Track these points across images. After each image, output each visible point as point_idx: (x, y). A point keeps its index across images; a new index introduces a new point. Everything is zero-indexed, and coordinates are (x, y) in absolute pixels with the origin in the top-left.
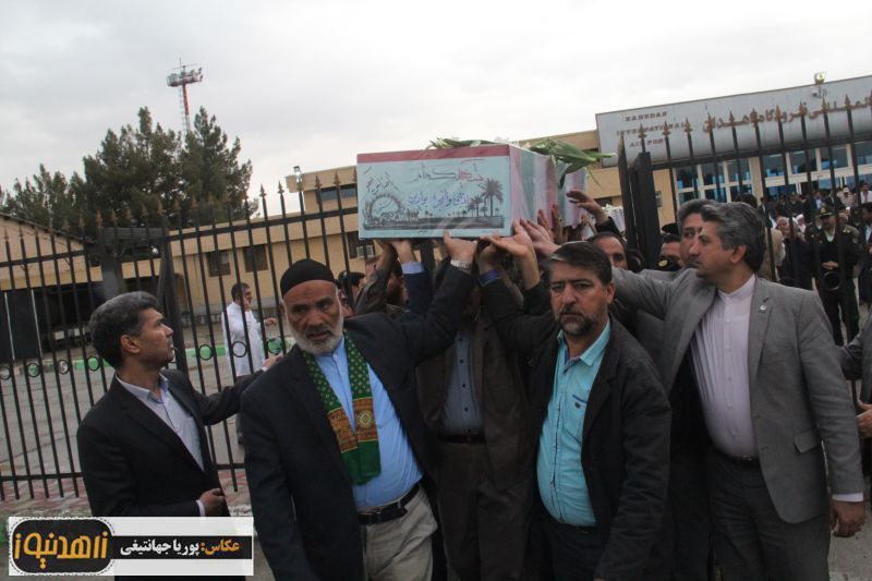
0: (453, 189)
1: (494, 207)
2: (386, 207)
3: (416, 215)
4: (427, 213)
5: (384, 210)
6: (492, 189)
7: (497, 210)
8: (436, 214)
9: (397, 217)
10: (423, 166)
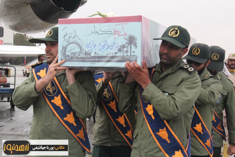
0: (110, 40)
1: (132, 51)
2: (73, 49)
3: (90, 54)
4: (95, 53)
5: (73, 51)
6: (131, 40)
7: (134, 52)
8: (101, 54)
9: (79, 55)
10: (95, 27)
